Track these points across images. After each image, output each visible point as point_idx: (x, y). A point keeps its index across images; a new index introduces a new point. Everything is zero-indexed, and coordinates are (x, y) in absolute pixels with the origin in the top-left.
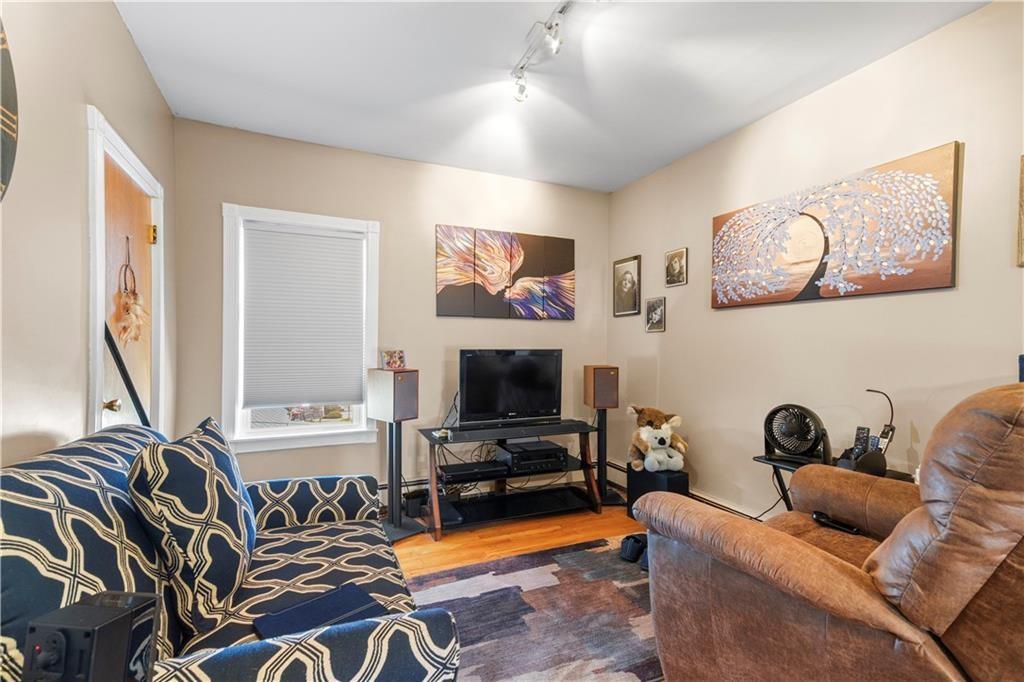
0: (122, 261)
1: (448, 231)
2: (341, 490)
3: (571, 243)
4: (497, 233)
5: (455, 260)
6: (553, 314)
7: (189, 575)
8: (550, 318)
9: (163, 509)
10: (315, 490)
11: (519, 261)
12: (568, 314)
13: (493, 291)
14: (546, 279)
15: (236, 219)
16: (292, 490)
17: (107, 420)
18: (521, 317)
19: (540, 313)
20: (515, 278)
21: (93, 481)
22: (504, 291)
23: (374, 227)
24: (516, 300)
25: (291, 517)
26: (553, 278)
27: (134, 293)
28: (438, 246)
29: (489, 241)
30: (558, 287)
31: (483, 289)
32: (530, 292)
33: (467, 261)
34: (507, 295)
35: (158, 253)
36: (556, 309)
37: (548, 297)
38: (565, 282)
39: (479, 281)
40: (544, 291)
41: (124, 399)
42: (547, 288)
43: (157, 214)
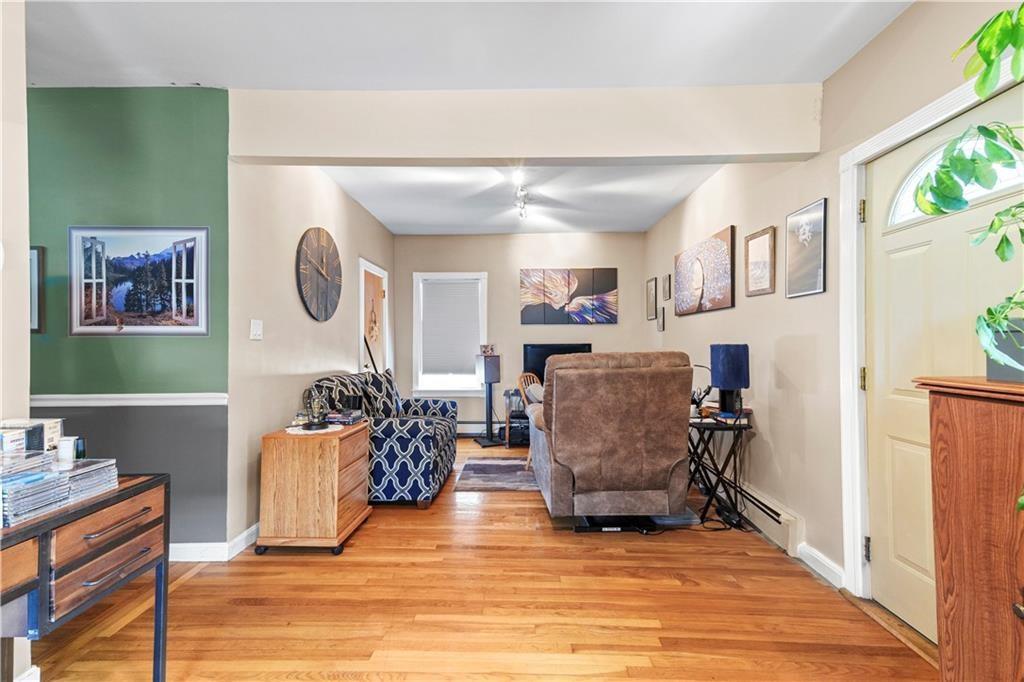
0: (371, 309)
1: (526, 273)
2: (440, 404)
3: (616, 270)
4: (560, 270)
5: (532, 290)
6: (600, 320)
7: (378, 410)
8: (598, 322)
9: (371, 390)
10: (430, 403)
11: (574, 287)
12: (612, 319)
13: (557, 307)
14: (595, 296)
15: (419, 278)
16: (422, 402)
17: (365, 370)
18: (577, 323)
19: (591, 320)
20: (571, 298)
21: (357, 381)
22: (564, 307)
23: (485, 275)
24: (572, 312)
25: (421, 412)
26: (600, 296)
27: (375, 322)
28: (522, 282)
29: (554, 276)
30: (604, 302)
31: (550, 306)
32: (583, 306)
33: (538, 289)
34: (566, 309)
35: (386, 301)
36: (602, 316)
37: (596, 309)
38: (610, 298)
39: (547, 301)
40: (593, 305)
41: (370, 364)
42: (595, 303)
43: (385, 286)
